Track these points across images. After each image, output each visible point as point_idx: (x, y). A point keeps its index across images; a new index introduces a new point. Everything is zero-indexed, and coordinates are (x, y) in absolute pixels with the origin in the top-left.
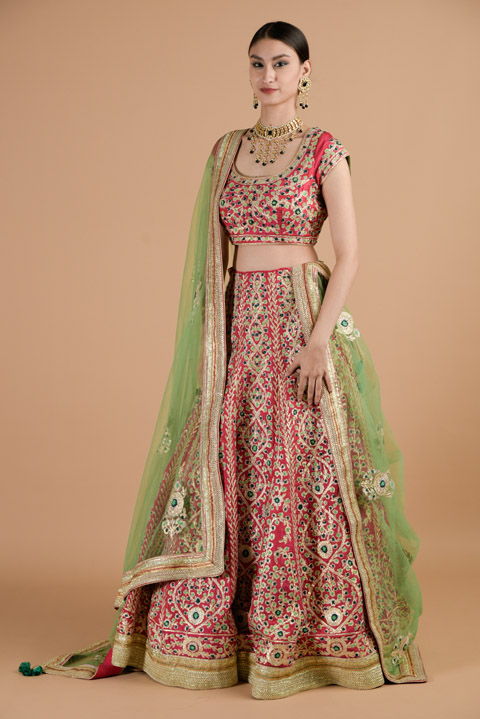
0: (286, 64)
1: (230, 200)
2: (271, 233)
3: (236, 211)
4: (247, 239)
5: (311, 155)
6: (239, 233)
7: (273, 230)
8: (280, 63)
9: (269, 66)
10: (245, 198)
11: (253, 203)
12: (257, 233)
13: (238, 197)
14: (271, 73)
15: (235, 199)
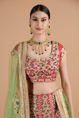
0: (45, 20)
1: (33, 67)
2: (49, 78)
3: (36, 71)
4: (39, 80)
5: (58, 50)
6: (36, 78)
7: (50, 77)
8: (43, 20)
9: (40, 21)
10: (38, 66)
11: (43, 67)
12: (44, 78)
13: (35, 66)
14: (41, 23)
15: (34, 67)
